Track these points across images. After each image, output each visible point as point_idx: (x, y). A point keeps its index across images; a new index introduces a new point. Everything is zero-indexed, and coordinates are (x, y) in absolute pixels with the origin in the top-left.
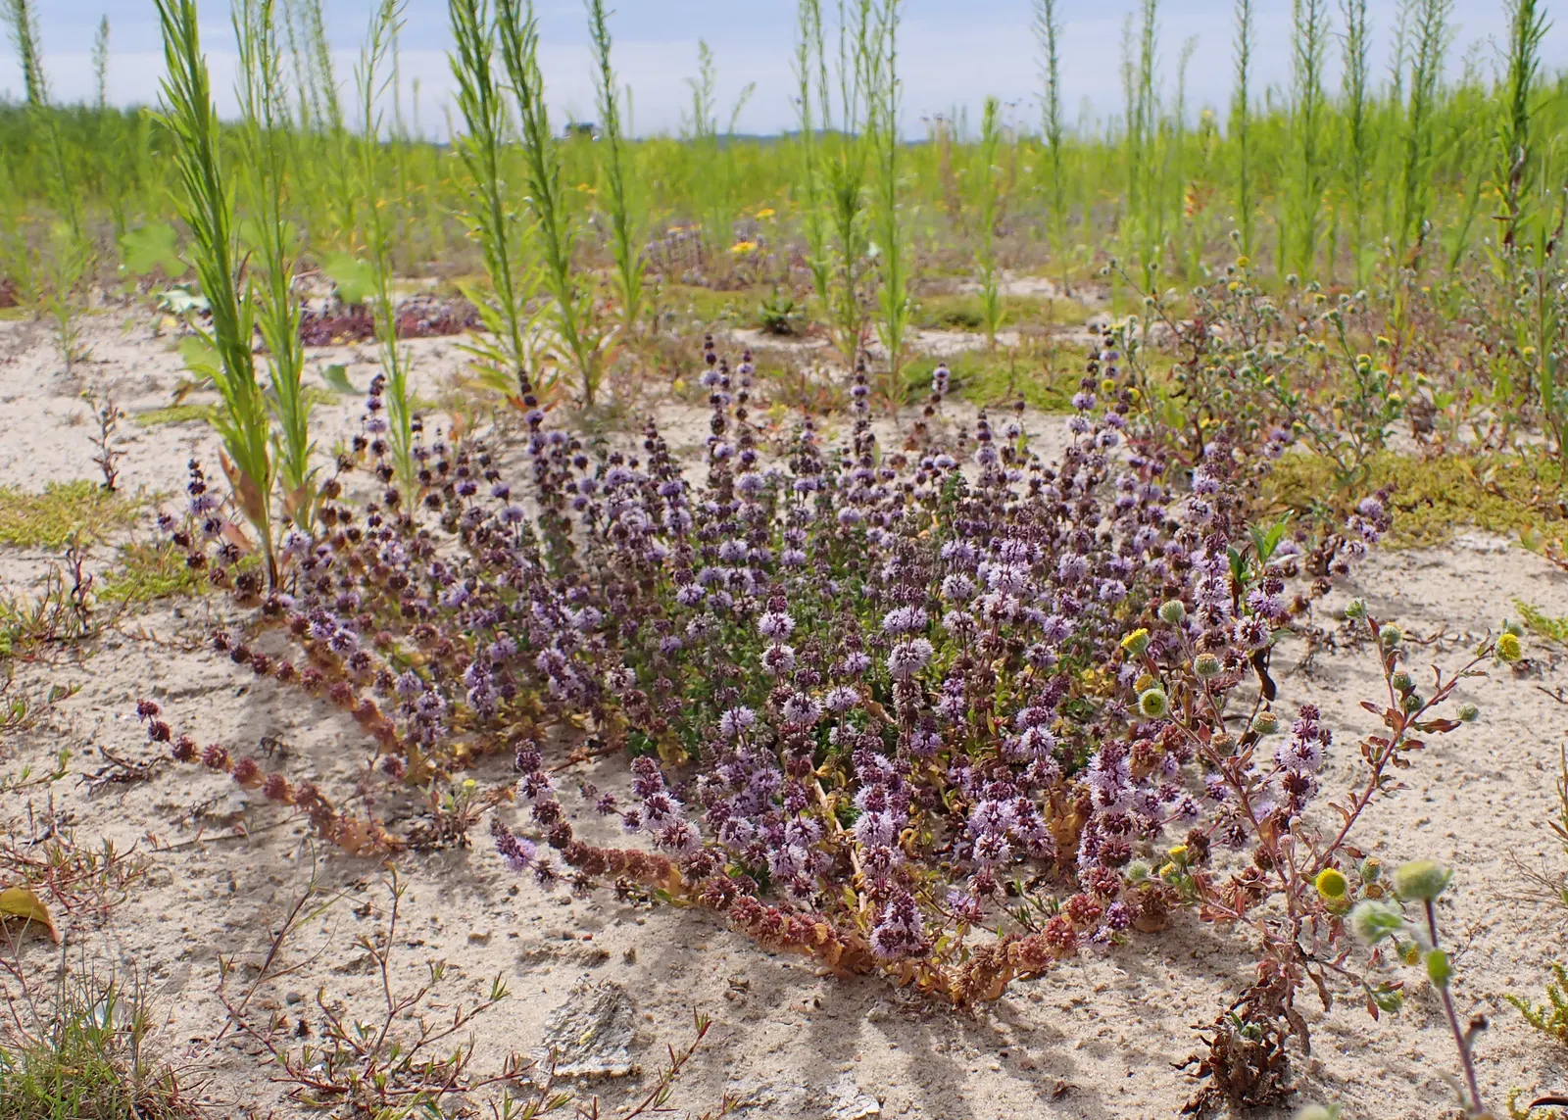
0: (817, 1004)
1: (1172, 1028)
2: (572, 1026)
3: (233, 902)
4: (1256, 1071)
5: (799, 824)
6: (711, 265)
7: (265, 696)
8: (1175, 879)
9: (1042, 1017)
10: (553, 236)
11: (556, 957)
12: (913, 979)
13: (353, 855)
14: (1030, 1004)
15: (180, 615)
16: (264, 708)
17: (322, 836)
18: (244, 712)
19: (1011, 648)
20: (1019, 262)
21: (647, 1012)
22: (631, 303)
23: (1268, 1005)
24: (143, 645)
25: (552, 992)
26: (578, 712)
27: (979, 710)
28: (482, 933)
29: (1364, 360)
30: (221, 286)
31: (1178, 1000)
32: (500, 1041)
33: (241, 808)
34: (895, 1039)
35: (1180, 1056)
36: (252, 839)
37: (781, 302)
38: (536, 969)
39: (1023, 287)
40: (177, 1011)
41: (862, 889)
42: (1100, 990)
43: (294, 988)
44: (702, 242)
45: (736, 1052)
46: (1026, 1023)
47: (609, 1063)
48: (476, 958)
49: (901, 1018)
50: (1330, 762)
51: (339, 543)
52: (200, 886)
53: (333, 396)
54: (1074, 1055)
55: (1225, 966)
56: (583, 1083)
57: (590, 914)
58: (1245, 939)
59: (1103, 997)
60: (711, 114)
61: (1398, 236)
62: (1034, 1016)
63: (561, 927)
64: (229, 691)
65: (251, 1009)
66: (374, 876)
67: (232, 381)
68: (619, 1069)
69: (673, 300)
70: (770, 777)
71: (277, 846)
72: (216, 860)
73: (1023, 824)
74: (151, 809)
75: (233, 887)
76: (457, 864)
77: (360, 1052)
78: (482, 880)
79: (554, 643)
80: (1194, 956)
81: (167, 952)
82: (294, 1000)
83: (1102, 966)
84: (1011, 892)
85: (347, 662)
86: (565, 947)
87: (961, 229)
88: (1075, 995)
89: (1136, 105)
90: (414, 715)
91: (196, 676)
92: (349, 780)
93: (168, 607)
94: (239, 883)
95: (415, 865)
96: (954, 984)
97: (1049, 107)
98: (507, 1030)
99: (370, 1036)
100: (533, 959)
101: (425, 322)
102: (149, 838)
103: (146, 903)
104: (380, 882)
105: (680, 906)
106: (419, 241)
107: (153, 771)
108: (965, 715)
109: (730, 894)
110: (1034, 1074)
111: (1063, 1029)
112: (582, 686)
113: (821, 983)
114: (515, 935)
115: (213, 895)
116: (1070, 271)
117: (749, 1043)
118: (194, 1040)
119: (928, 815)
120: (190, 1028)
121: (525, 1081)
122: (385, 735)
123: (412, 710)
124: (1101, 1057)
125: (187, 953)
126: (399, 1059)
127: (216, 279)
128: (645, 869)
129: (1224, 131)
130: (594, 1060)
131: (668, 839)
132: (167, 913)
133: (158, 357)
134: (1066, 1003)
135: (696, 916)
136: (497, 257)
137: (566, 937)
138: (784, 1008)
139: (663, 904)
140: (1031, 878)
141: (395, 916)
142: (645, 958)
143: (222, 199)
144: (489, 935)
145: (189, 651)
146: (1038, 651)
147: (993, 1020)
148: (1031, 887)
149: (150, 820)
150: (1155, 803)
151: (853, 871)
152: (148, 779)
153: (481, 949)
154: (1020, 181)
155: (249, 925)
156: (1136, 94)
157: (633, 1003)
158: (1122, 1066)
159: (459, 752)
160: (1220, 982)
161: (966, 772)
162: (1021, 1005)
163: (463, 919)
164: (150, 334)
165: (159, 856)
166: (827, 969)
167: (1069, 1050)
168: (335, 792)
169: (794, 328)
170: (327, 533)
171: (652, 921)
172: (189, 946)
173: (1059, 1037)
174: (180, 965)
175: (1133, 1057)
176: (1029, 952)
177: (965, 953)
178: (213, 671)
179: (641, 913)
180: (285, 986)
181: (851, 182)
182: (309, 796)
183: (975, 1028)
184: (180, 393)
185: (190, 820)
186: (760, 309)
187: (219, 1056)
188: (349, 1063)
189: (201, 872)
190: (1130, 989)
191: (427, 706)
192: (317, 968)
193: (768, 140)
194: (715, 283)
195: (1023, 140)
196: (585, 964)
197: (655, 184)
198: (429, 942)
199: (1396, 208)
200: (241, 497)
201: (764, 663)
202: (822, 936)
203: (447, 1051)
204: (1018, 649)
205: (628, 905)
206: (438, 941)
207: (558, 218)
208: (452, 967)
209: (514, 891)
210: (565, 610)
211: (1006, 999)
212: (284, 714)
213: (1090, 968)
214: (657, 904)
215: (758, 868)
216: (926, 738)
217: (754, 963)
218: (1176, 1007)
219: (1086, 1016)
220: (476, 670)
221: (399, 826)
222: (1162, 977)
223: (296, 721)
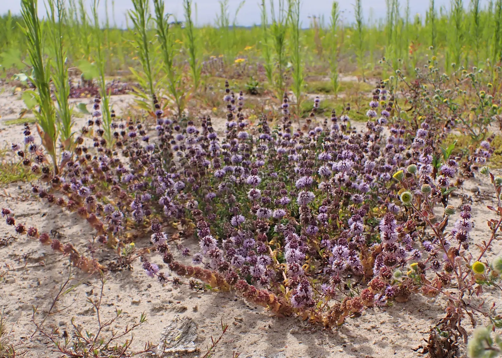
0: (270, 327)
1: (411, 337)
2: (172, 334)
3: (39, 289)
4: (446, 350)
5: (263, 258)
6: (227, 70)
7: (53, 217)
8: (413, 276)
9: (359, 333)
10: (166, 51)
11: (166, 309)
12: (308, 318)
13: (86, 272)
14: (355, 328)
15: (20, 188)
16: (53, 221)
17: (74, 266)
18: (45, 222)
19: (345, 197)
20: (345, 70)
21: (202, 329)
22: (196, 81)
23: (451, 324)
24: (6, 199)
25: (164, 322)
26: (175, 222)
27: (334, 219)
28: (137, 301)
29: (482, 93)
30: (38, 59)
31: (413, 327)
32: (144, 339)
33: (42, 255)
34: (301, 340)
35: (415, 347)
36: (47, 267)
37: (254, 83)
38: (158, 314)
39: (347, 79)
40: (15, 328)
41: (287, 286)
42: (382, 323)
43: (62, 320)
44: (223, 61)
45: (238, 344)
46: (353, 334)
47: (187, 347)
48: (134, 310)
49: (303, 332)
50: (472, 242)
51: (82, 161)
52: (26, 283)
53: (81, 115)
54: (373, 346)
55: (432, 314)
56: (177, 355)
57: (179, 295)
58: (440, 305)
59: (384, 326)
60: (227, 12)
61: (493, 58)
62: (356, 332)
63: (168, 299)
64: (39, 215)
65: (45, 327)
66: (95, 280)
67: (41, 97)
68: (191, 350)
69: (212, 82)
70: (251, 242)
71: (57, 269)
72: (32, 274)
73: (351, 260)
74: (7, 256)
75: (39, 284)
76: (127, 276)
77: (88, 343)
78: (137, 282)
79: (166, 193)
80: (419, 311)
81: (12, 307)
82: (62, 324)
83: (383, 315)
84: (346, 288)
85: (85, 200)
86: (170, 306)
87: (323, 59)
88: (373, 324)
89: (391, 10)
90: (111, 220)
91: (26, 209)
92: (85, 246)
93: (16, 185)
94: (41, 282)
95: (111, 276)
96: (324, 319)
97: (357, 9)
98: (146, 336)
99: (92, 337)
100: (156, 310)
101: (117, 90)
102: (7, 266)
103: (4, 289)
104: (97, 283)
105: (215, 291)
106: (114, 63)
107: (8, 242)
108: (328, 221)
109: (236, 278)
110: (356, 353)
111: (368, 337)
112: (177, 210)
113: (271, 320)
114: (150, 302)
115: (31, 286)
116: (365, 73)
117: (243, 341)
118: (22, 338)
119: (313, 259)
120: (21, 334)
121: (153, 354)
122: (100, 228)
123: (110, 218)
124: (383, 347)
125: (20, 307)
126: (103, 345)
127: (36, 57)
128: (202, 275)
129: (423, 23)
130: (181, 346)
131: (211, 255)
132: (13, 293)
133: (14, 102)
134: (369, 327)
135: (221, 295)
136: (145, 58)
137: (170, 302)
138: (256, 329)
139: (209, 291)
140: (354, 283)
141: (102, 295)
142: (201, 310)
143: (39, 26)
144: (139, 302)
145: (24, 201)
146: (356, 197)
147: (340, 333)
148: (354, 286)
149: (7, 260)
150: (403, 252)
151: (283, 279)
152: (6, 245)
153: (136, 306)
154: (345, 41)
155: (45, 298)
156: (391, 6)
157: (197, 325)
158: (392, 350)
159: (129, 236)
160: (430, 321)
161: (328, 241)
162: (351, 328)
163: (129, 296)
164: (11, 94)
165: (10, 272)
166: (273, 314)
167: (371, 344)
168: (79, 250)
169: (259, 92)
170: (78, 158)
171: (205, 297)
172: (21, 305)
173: (366, 340)
174: (17, 312)
175: (396, 347)
176: (355, 303)
177: (329, 308)
178: (33, 208)
179: (200, 294)
180: (58, 319)
181: (282, 33)
182: (69, 249)
183: (333, 336)
184: (22, 113)
185: (22, 260)
186: (246, 85)
187: (32, 344)
188: (83, 347)
189: (26, 278)
190: (394, 323)
191: (116, 216)
192: (71, 313)
193: (249, 28)
194: (228, 77)
195: (347, 28)
196: (178, 312)
197: (205, 43)
198: (116, 304)
199: (491, 48)
200: (44, 142)
201: (249, 196)
202: (272, 300)
203: (122, 343)
204: (348, 197)
205: (194, 291)
206: (119, 304)
207: (168, 45)
208: (125, 313)
209: (150, 286)
210: (171, 180)
211: (345, 326)
212: (60, 223)
213: (378, 315)
214: (205, 291)
215: (246, 275)
216: (313, 228)
217: (245, 313)
218: (413, 329)
219: (376, 332)
220: (136, 203)
221: (104, 263)
222: (407, 319)
223: (65, 226)
